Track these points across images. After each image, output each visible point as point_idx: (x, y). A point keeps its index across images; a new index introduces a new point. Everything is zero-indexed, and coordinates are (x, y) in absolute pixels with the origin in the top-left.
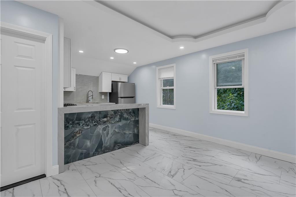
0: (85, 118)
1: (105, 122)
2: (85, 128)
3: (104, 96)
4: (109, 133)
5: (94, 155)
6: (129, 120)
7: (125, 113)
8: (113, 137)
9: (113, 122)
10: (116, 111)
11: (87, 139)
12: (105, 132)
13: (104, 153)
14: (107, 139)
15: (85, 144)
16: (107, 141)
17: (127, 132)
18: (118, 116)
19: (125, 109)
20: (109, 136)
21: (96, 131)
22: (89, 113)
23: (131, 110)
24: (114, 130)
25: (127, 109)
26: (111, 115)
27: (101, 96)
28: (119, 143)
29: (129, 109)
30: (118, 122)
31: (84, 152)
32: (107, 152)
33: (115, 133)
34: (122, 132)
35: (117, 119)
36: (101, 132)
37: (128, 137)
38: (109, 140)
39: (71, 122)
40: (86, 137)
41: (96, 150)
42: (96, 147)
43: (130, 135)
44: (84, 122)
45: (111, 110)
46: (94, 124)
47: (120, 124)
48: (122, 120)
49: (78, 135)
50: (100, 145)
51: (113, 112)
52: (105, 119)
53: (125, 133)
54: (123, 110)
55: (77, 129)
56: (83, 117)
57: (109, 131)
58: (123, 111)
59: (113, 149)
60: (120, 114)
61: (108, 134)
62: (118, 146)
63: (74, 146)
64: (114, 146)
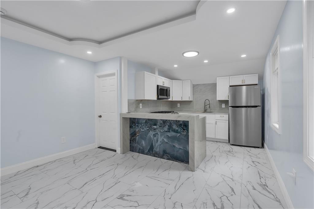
0: (141, 123)
1: (155, 129)
2: (142, 130)
4: (159, 140)
5: (147, 154)
6: (179, 133)
7: (174, 124)
8: (162, 145)
9: (162, 131)
10: (165, 121)
11: (144, 140)
12: (155, 138)
13: (155, 156)
14: (157, 145)
15: (142, 143)
17: (177, 146)
18: (167, 126)
19: (174, 120)
20: (159, 143)
21: (148, 135)
22: (144, 119)
23: (182, 122)
24: (163, 139)
25: (176, 121)
26: (160, 124)
28: (168, 154)
29: (179, 121)
30: (166, 131)
31: (141, 149)
32: (157, 157)
33: (163, 142)
34: (171, 144)
35: (166, 129)
36: (152, 137)
37: (177, 151)
38: (159, 147)
39: (134, 124)
40: (142, 138)
41: (149, 151)
42: (149, 148)
43: (180, 151)
44: (141, 125)
45: (161, 120)
46: (147, 129)
47: (169, 134)
48: (171, 131)
49: (138, 134)
50: (152, 148)
51: (162, 121)
52: (155, 127)
53: (174, 146)
54: (172, 120)
55: (137, 130)
56: (140, 121)
57: (158, 138)
58: (172, 122)
59: (162, 157)
60: (168, 124)
61: (157, 141)
62: (167, 156)
63: (136, 141)
64: (163, 155)
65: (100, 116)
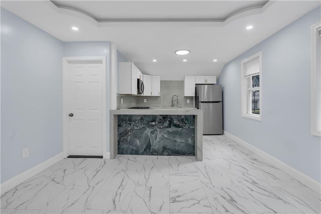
0: (135, 120)
1: (153, 126)
2: (136, 128)
3: (189, 100)
4: (157, 136)
5: (142, 154)
6: (181, 127)
7: (175, 119)
8: (161, 142)
9: (161, 127)
10: (165, 116)
11: (138, 138)
12: (153, 135)
13: (152, 155)
14: (155, 142)
15: (135, 142)
16: (156, 144)
17: (178, 140)
18: (168, 122)
19: (175, 115)
20: (158, 139)
21: (145, 132)
22: (139, 116)
23: (183, 117)
24: (163, 135)
25: (178, 115)
26: (159, 119)
27: (187, 101)
28: (168, 149)
29: (181, 116)
30: (167, 127)
31: (134, 149)
32: (155, 155)
33: (163, 138)
34: (172, 139)
35: (166, 124)
36: (149, 134)
37: (179, 145)
38: (157, 144)
39: (124, 122)
40: (136, 136)
41: (145, 150)
42: (145, 147)
43: (182, 144)
44: (134, 123)
45: (160, 115)
46: (143, 126)
47: (170, 130)
48: (172, 126)
49: (130, 134)
50: (149, 146)
51: (161, 117)
52: (153, 123)
53: (175, 141)
54: (173, 115)
55: (129, 129)
56: (134, 118)
57: (157, 135)
58: (173, 117)
59: (162, 154)
60: (169, 119)
61: (156, 138)
62: (168, 152)
63: (127, 141)
64: (163, 151)
65: (71, 115)
